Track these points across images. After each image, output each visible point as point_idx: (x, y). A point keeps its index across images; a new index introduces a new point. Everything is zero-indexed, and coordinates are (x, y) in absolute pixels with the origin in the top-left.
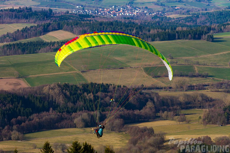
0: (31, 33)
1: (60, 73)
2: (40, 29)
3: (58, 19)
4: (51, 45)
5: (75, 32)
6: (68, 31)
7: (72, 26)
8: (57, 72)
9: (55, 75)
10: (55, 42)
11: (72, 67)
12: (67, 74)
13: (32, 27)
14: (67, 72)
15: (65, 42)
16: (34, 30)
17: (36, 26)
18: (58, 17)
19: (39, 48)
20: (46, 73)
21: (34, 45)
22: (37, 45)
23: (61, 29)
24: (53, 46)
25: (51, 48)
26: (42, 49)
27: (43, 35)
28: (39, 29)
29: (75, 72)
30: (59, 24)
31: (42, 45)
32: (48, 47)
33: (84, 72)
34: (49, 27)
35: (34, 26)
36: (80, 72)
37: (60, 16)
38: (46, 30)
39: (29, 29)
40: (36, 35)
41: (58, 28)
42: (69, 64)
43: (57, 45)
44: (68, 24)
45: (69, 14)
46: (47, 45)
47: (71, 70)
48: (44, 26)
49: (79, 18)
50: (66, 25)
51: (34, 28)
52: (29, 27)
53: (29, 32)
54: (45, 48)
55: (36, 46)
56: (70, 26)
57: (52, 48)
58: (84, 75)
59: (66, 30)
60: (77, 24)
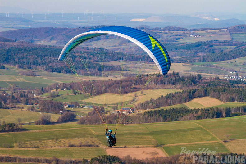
0: (175, 100)
1: (201, 142)
2: (186, 95)
3: (207, 85)
4: (195, 112)
5: (223, 99)
6: (215, 98)
7: (219, 93)
8: (198, 142)
9: (195, 144)
10: (199, 110)
11: (214, 136)
12: (208, 143)
13: (176, 93)
14: (208, 141)
15: (209, 109)
16: (179, 97)
17: (181, 93)
18: (206, 83)
19: (182, 115)
20: (185, 142)
21: (177, 112)
22: (180, 112)
23: (207, 96)
24: (196, 113)
25: (193, 116)
26: (184, 117)
27: (189, 101)
28: (184, 96)
29: (216, 141)
30: (206, 91)
31: (184, 112)
32: (191, 115)
33: (227, 141)
34: (195, 93)
35: (179, 92)
36: (223, 142)
37: (208, 82)
38: (191, 97)
39: (173, 96)
40: (180, 102)
41: (204, 94)
42: (211, 133)
43: (201, 112)
44: (215, 91)
45: (218, 80)
46: (190, 112)
47: (213, 139)
48: (190, 93)
49: (230, 84)
50: (213, 91)
51: (179, 94)
52: (173, 93)
53: (174, 98)
54: (187, 115)
55: (178, 114)
56: (217, 92)
57: (195, 115)
58: (226, 144)
59: (213, 97)
60: (225, 91)
